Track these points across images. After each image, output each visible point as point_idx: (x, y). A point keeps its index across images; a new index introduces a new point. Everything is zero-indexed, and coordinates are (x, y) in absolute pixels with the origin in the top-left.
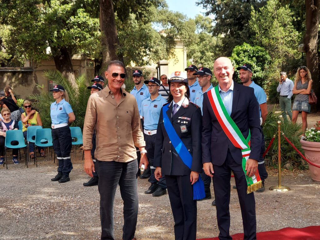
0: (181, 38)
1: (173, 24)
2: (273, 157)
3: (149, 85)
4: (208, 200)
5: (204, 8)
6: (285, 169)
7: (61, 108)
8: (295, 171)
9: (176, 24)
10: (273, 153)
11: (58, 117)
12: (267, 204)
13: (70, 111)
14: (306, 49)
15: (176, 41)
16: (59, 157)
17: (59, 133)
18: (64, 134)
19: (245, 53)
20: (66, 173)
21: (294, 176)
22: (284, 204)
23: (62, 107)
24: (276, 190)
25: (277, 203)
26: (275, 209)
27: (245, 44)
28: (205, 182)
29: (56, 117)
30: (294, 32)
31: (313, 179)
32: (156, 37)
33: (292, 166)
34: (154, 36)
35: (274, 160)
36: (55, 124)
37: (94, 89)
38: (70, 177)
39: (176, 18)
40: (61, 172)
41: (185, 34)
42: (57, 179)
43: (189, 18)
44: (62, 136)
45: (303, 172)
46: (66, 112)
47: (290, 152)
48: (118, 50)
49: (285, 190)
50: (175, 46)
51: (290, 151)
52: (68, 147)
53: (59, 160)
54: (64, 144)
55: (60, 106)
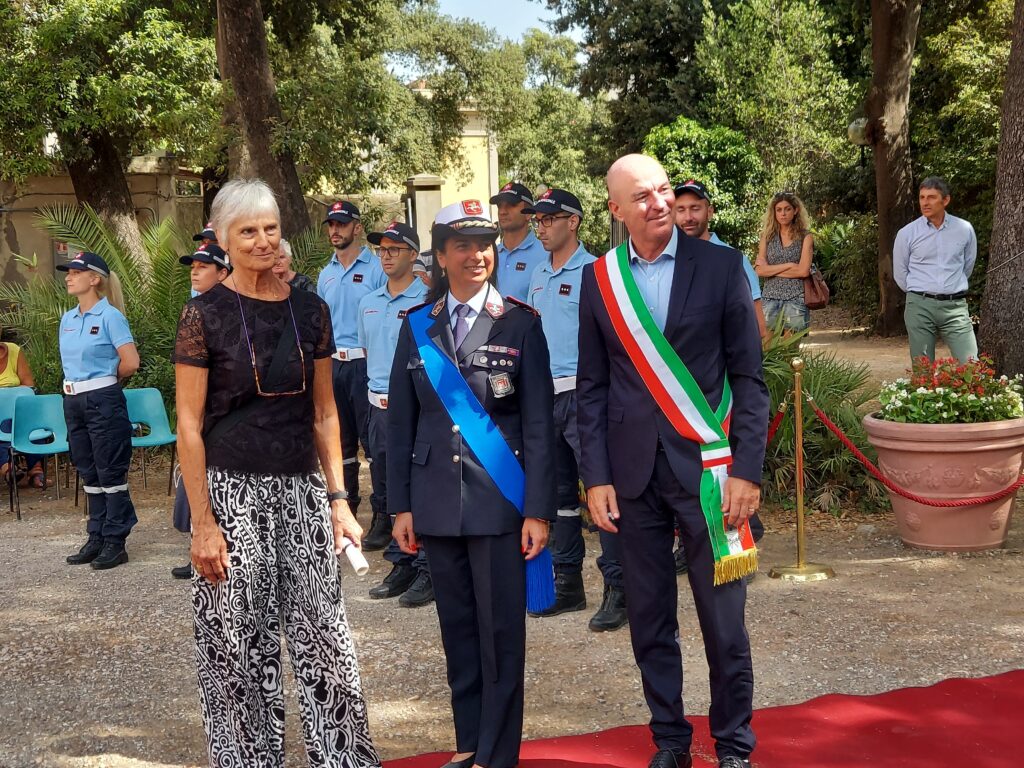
0: (479, 104)
1: (452, 58)
2: (779, 472)
3: (384, 249)
4: (576, 613)
5: (550, 8)
6: (818, 511)
7: (97, 328)
8: (846, 516)
9: (462, 58)
10: (778, 460)
11: (84, 357)
12: (764, 621)
13: (123, 338)
14: (874, 133)
15: (465, 114)
16: (89, 484)
17: (88, 408)
18: (105, 410)
19: (683, 149)
20: (116, 536)
21: (847, 533)
22: (818, 622)
23: (100, 326)
24: (791, 578)
25: (795, 618)
26: (790, 636)
27: (682, 120)
28: (567, 554)
29: (79, 356)
30: (835, 82)
31: (904, 540)
32: (400, 100)
33: (838, 499)
34: (393, 98)
35: (780, 481)
36: (76, 380)
37: (202, 264)
38: (127, 551)
39: (462, 40)
40: (99, 534)
41: (492, 90)
42: (88, 556)
43: (504, 38)
44: (100, 417)
45: (872, 518)
46: (109, 339)
47: (832, 457)
48: (279, 137)
49: (821, 576)
50: (461, 129)
51: (832, 452)
52: (118, 454)
53: (91, 495)
54: (105, 444)
55: (91, 322)
